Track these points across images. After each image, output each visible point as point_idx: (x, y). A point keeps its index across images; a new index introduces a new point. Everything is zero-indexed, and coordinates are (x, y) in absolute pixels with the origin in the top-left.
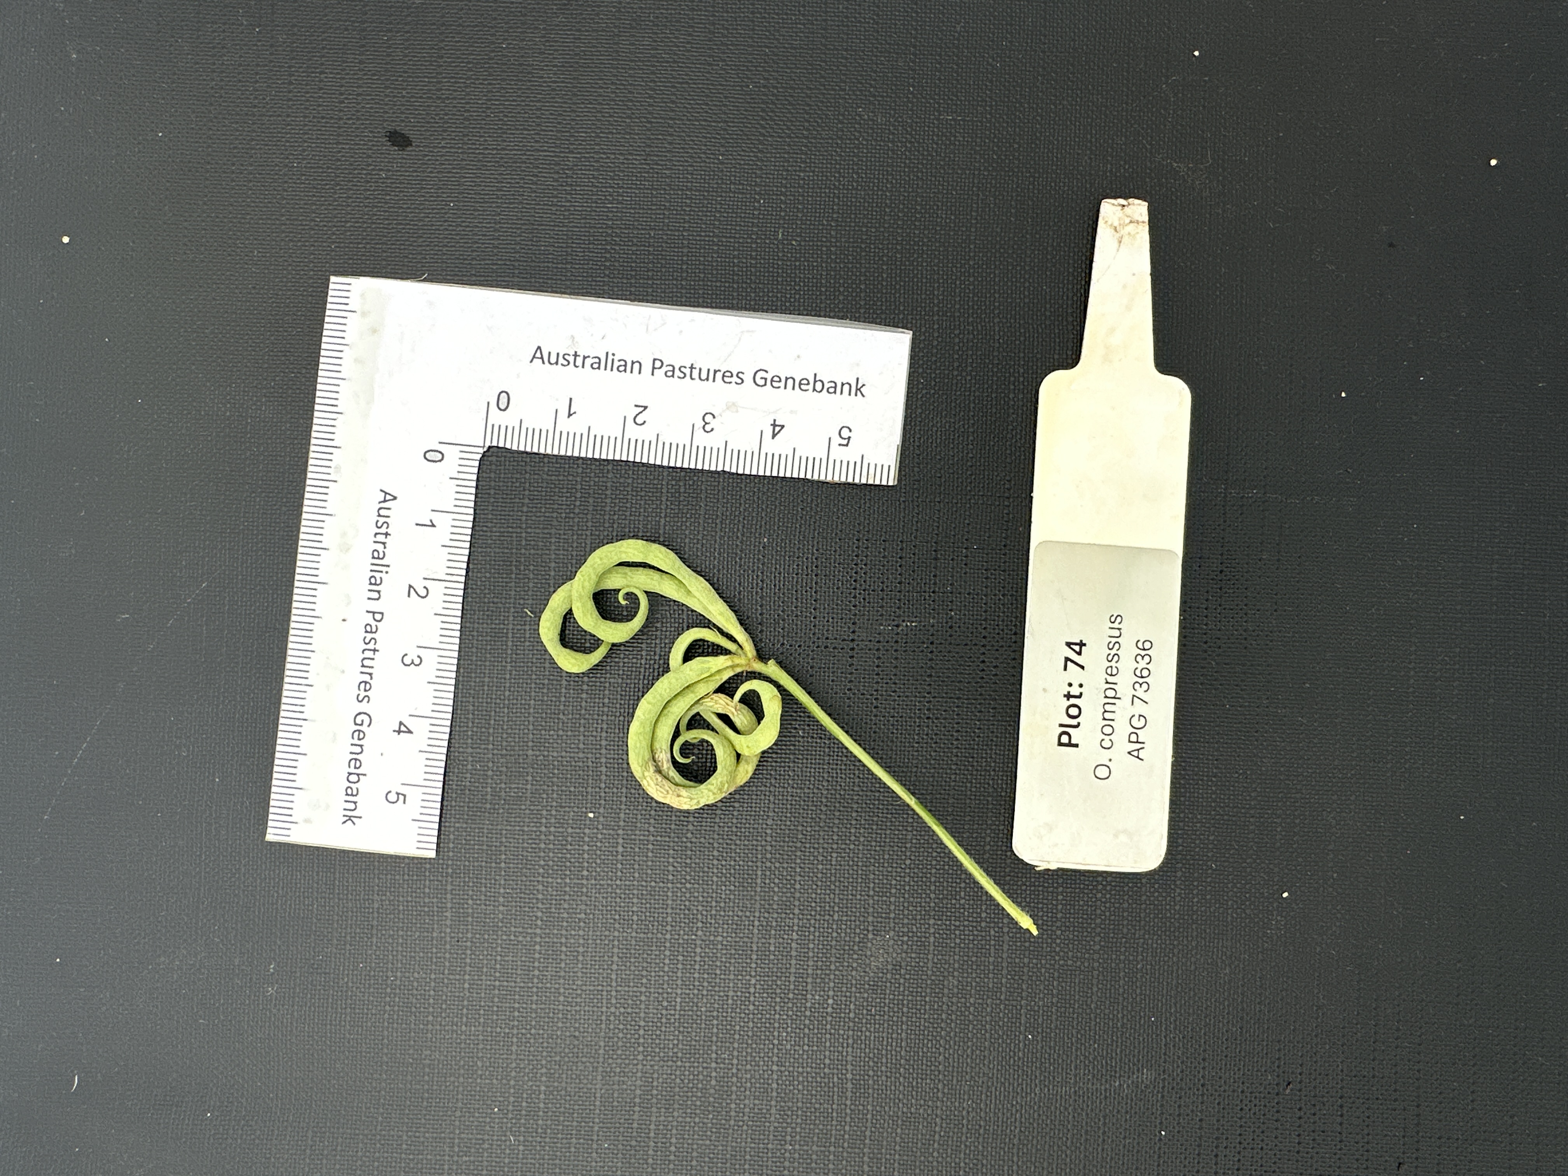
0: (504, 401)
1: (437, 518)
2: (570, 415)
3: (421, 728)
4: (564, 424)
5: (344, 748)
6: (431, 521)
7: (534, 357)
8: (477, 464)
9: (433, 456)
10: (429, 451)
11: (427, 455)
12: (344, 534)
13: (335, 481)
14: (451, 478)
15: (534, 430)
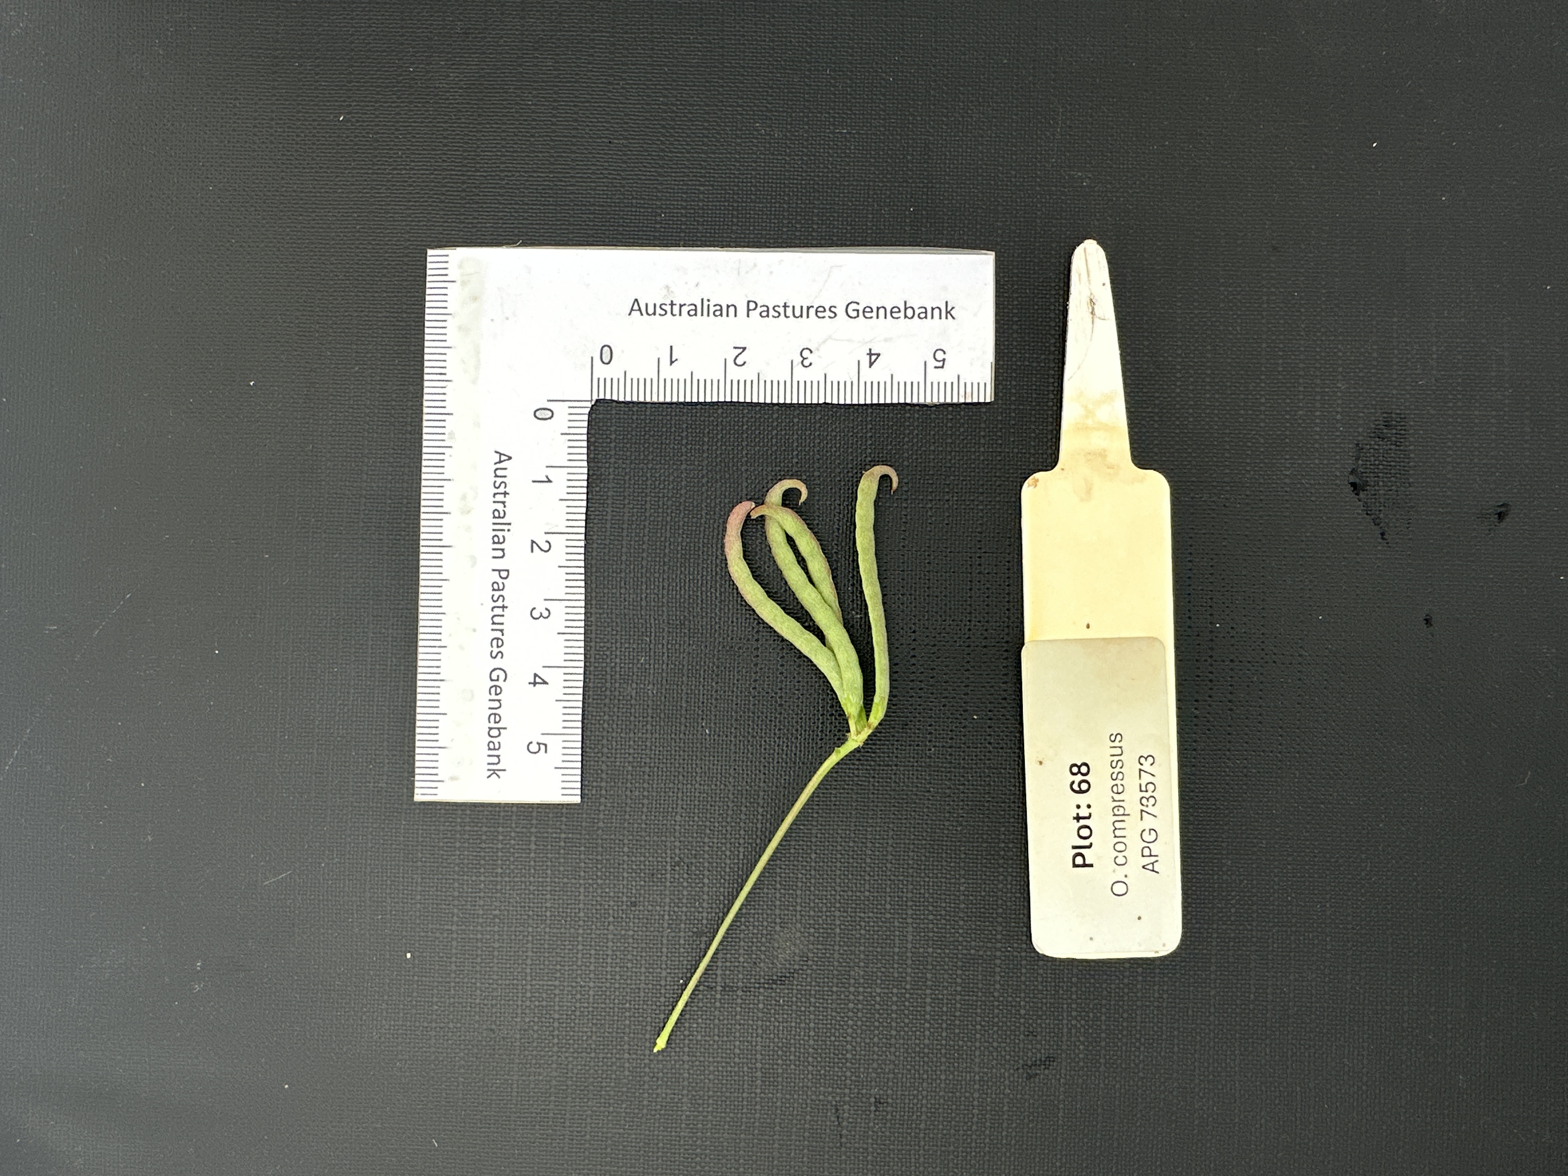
0: (607, 354)
1: (552, 474)
2: (672, 362)
3: (555, 678)
4: (668, 371)
5: (483, 704)
6: (547, 477)
7: (632, 310)
8: (586, 417)
9: (543, 414)
10: (538, 410)
11: (538, 414)
12: (464, 497)
13: (450, 447)
14: (562, 434)
15: (638, 380)
